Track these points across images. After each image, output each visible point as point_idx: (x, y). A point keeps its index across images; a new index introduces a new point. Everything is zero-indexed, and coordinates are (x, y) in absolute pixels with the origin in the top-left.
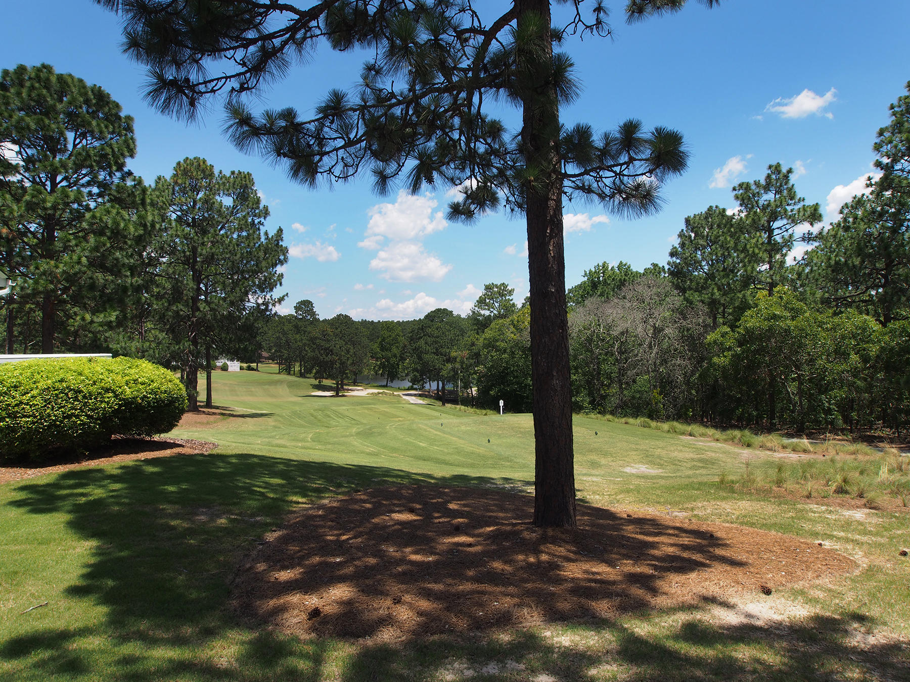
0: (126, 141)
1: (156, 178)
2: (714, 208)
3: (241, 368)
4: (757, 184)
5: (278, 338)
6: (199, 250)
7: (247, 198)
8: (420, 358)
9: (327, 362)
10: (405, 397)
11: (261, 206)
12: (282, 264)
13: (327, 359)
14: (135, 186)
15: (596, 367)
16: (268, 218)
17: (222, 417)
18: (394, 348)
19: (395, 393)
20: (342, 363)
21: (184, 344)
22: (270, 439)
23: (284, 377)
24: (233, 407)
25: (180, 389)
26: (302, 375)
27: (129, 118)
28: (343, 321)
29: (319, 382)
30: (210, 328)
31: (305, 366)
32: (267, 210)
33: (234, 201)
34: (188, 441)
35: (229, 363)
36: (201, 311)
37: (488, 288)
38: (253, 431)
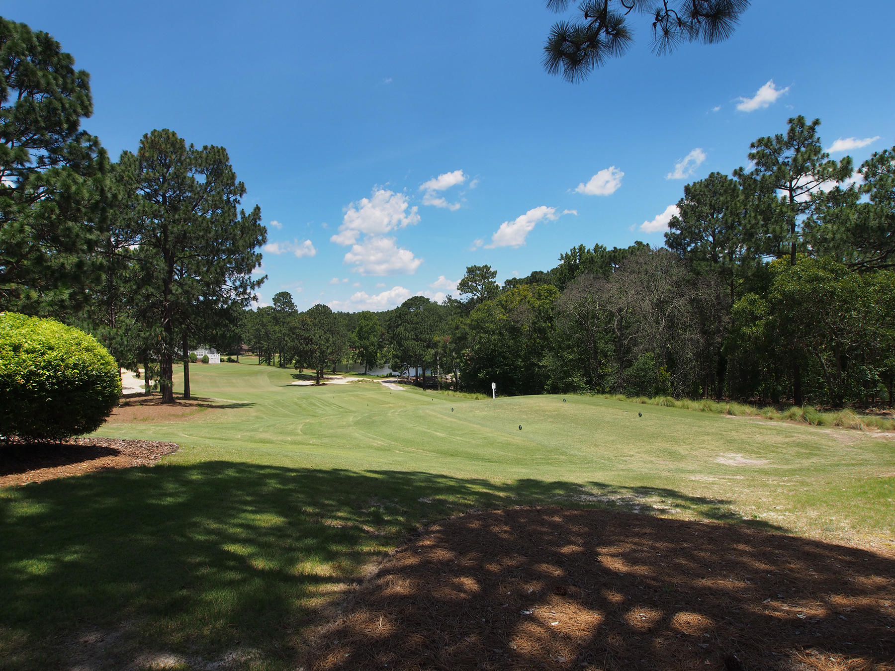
0: (79, 98)
1: (121, 152)
2: (715, 175)
3: (222, 361)
4: (779, 138)
5: (258, 330)
6: (170, 228)
7: (222, 174)
8: (400, 345)
9: (307, 351)
10: (384, 384)
11: (237, 182)
12: (260, 245)
13: (306, 348)
14: (90, 148)
15: (592, 346)
16: (244, 195)
17: (199, 408)
18: (372, 337)
19: (375, 381)
20: (322, 352)
21: (155, 330)
22: (253, 433)
23: (264, 367)
24: (212, 398)
25: (108, 363)
26: (282, 366)
27: (84, 74)
28: (321, 311)
29: (300, 372)
30: (185, 315)
31: (285, 357)
32: (243, 186)
33: (208, 178)
34: (131, 443)
35: (209, 356)
36: (173, 294)
37: (471, 271)
38: (233, 423)
